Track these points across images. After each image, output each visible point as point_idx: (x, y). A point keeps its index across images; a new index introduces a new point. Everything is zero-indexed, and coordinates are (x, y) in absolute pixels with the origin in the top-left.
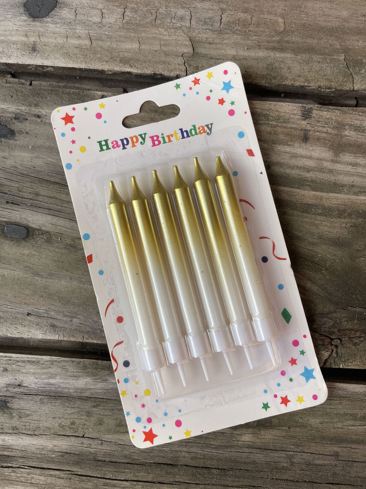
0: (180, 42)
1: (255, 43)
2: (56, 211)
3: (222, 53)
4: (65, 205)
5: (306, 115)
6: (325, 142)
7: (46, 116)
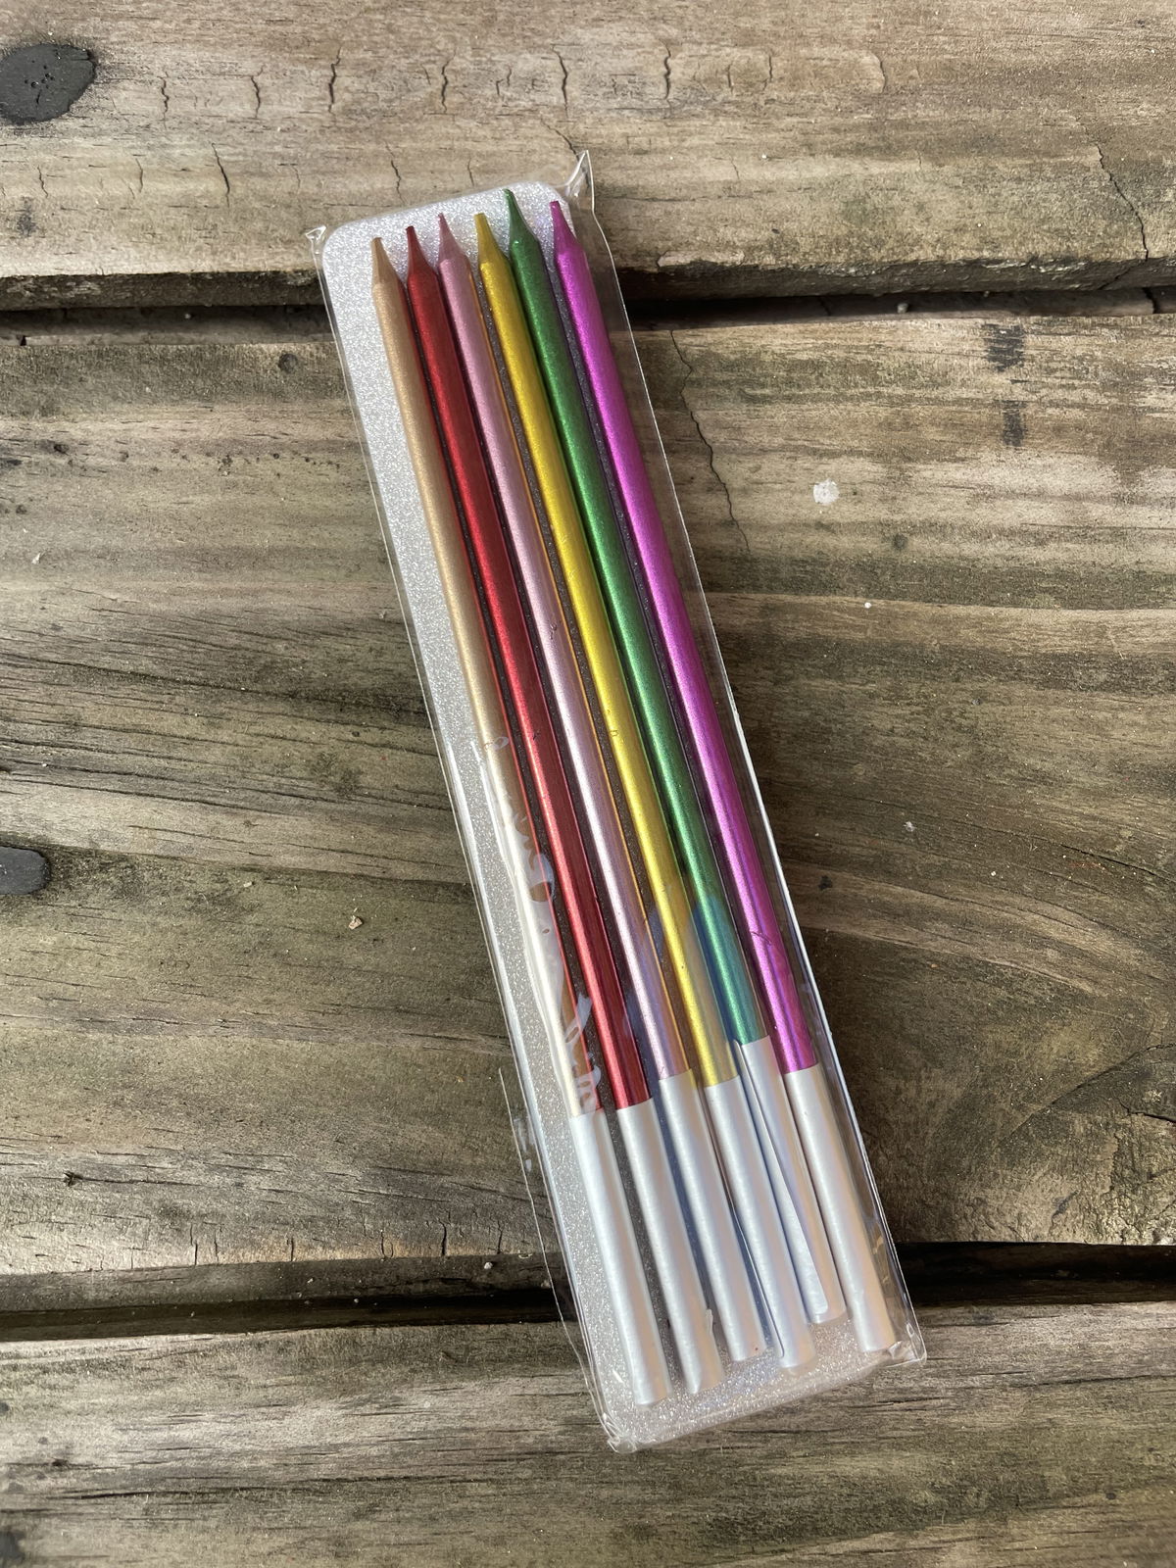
0: (535, 158)
1: (795, 139)
2: (148, 776)
3: (685, 178)
4: (182, 753)
5: (1005, 353)
6: (1084, 439)
7: (84, 443)
